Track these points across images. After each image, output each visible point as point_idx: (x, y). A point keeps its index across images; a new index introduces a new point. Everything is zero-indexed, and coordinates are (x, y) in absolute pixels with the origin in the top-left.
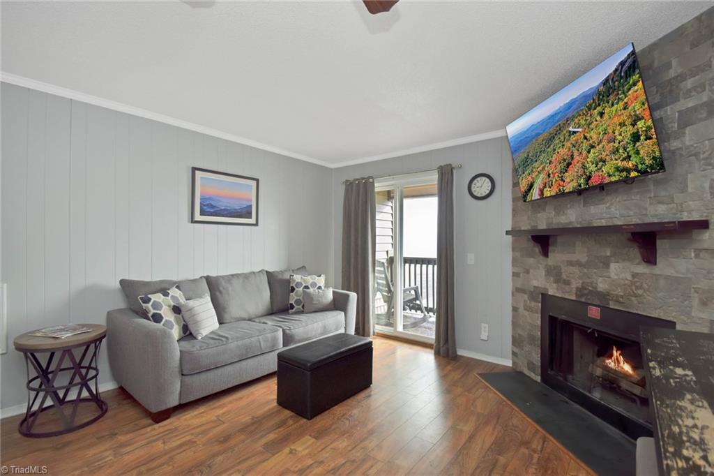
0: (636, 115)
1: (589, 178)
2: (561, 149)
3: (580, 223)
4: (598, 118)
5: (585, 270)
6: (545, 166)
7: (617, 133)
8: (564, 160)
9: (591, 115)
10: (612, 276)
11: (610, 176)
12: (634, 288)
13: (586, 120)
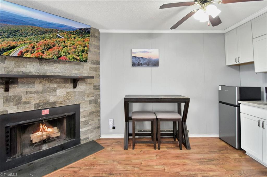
0: (86, 45)
1: (60, 57)
2: (48, 39)
3: (38, 73)
4: (73, 38)
5: (41, 95)
6: (32, 42)
7: (78, 47)
8: (49, 45)
9: (70, 36)
10: (57, 95)
11: (69, 59)
12: (67, 97)
13: (67, 36)
